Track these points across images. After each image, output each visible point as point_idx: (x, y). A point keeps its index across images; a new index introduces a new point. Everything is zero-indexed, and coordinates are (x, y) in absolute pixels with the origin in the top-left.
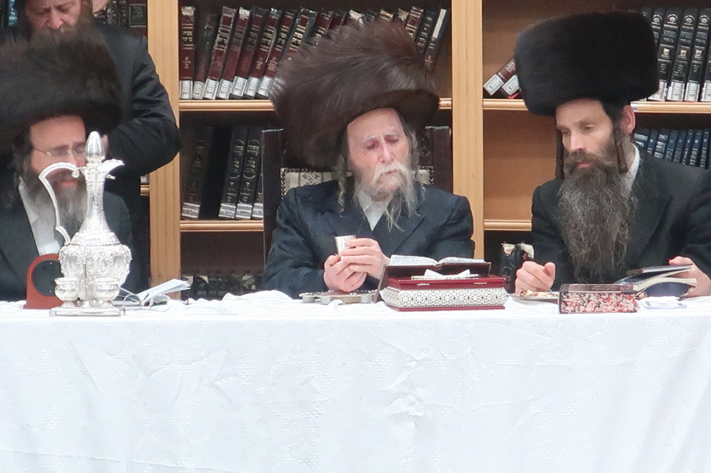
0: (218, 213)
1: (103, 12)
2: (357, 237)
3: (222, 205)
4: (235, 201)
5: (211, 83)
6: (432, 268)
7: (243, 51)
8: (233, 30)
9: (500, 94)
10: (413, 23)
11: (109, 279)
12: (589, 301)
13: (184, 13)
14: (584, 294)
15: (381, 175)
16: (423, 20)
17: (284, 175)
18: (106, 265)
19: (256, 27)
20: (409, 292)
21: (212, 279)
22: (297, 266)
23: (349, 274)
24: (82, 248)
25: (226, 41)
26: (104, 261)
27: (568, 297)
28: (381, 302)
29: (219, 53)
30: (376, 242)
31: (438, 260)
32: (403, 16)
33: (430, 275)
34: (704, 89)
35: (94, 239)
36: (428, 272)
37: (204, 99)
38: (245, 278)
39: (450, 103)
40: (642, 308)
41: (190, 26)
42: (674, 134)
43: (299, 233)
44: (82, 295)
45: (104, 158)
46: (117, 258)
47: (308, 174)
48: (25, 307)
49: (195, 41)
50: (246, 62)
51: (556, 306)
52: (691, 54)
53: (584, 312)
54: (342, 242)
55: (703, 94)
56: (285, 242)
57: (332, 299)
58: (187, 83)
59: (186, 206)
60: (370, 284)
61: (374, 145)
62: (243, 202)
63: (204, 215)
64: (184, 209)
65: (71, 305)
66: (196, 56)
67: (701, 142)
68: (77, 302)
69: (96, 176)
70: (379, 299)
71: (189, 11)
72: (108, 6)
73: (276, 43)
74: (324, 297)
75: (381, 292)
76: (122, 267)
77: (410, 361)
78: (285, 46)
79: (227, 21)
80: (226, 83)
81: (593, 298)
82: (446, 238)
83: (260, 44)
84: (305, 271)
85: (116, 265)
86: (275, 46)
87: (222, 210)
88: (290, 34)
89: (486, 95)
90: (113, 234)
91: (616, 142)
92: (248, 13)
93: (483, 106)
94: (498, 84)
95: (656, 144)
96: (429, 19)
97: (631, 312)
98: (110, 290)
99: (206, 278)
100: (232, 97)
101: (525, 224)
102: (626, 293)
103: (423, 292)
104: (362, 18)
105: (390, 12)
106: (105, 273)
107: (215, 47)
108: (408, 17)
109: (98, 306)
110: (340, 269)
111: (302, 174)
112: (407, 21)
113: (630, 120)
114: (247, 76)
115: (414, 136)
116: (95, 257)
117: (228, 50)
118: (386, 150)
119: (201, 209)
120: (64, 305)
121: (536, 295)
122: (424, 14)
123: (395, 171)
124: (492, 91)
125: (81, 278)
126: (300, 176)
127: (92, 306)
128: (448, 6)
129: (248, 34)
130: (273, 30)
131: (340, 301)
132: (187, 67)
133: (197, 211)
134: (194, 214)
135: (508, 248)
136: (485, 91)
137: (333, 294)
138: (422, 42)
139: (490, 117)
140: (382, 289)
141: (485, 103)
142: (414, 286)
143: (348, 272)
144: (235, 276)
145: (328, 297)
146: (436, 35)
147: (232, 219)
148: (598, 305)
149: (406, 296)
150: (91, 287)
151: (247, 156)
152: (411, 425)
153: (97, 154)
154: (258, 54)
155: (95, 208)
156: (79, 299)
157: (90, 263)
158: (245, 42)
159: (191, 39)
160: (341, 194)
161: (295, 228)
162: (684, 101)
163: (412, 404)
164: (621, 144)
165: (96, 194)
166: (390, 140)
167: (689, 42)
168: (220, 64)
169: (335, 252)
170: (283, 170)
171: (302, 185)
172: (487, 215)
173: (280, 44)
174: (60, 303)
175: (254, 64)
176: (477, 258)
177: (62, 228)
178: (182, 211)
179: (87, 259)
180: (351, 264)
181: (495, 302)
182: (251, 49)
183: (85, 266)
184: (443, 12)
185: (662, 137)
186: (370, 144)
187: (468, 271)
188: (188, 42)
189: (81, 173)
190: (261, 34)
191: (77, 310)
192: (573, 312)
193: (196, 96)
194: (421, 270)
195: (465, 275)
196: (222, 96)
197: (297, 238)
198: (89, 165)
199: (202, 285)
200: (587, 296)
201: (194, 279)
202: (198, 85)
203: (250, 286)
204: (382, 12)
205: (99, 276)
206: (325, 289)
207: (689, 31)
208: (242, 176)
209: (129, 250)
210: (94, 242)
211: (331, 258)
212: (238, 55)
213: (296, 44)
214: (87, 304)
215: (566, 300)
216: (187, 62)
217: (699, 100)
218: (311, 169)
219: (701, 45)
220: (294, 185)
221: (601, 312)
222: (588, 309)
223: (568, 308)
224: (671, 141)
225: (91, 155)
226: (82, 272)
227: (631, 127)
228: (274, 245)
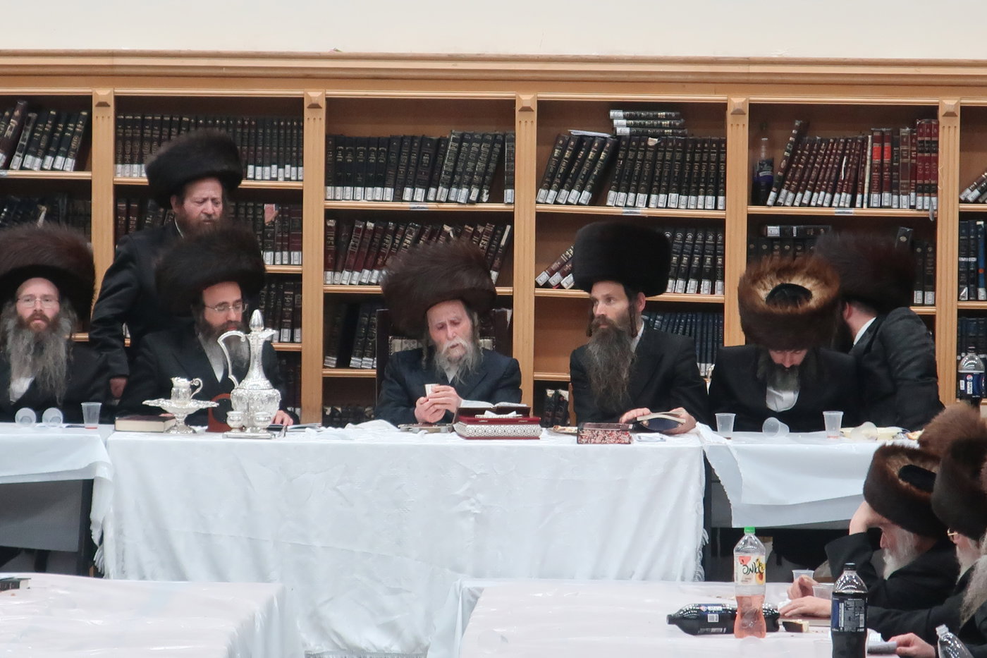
0: (349, 363)
1: (273, 223)
2: (440, 385)
3: (352, 358)
4: (361, 356)
5: (346, 273)
6: (490, 409)
7: (369, 251)
8: (363, 237)
9: (547, 285)
10: (487, 234)
11: (265, 413)
12: (598, 435)
13: (329, 224)
14: (595, 431)
15: (448, 348)
16: (494, 232)
17: (391, 341)
18: (263, 403)
19: (378, 235)
20: (473, 426)
21: (344, 410)
22: (397, 406)
23: (434, 411)
24: (246, 391)
25: (357, 245)
26: (261, 400)
27: (583, 432)
28: (454, 433)
29: (352, 253)
30: (453, 388)
31: (494, 404)
32: (481, 230)
33: (489, 415)
34: (689, 285)
35: (255, 385)
36: (487, 412)
37: (341, 284)
38: (367, 410)
39: (512, 290)
40: (635, 441)
41: (333, 233)
42: (667, 316)
43: (400, 383)
44: (245, 424)
45: (263, 328)
46: (270, 399)
47: (408, 341)
48: (207, 431)
49: (335, 244)
50: (371, 259)
51: (575, 438)
52: (680, 260)
53: (594, 443)
54: (429, 388)
55: (688, 289)
56: (391, 390)
57: (421, 430)
58: (329, 273)
59: (328, 359)
60: (448, 419)
61: (443, 327)
62: (367, 357)
63: (339, 366)
64: (326, 360)
65: (237, 431)
66: (336, 254)
67: (686, 321)
68: (242, 429)
69: (257, 341)
70: (453, 430)
71: (332, 223)
72: (275, 218)
73: (392, 246)
74: (415, 427)
75: (454, 426)
76: (274, 405)
77: (472, 475)
78: (398, 249)
79: (358, 230)
80: (356, 274)
81: (600, 433)
82: (501, 388)
83: (380, 247)
84: (402, 409)
85: (270, 403)
86: (391, 249)
87: (352, 362)
88: (402, 240)
89: (537, 286)
90: (268, 381)
91: (630, 315)
92: (372, 225)
93: (535, 294)
94: (545, 278)
95: (655, 322)
96: (499, 232)
97: (626, 443)
98: (264, 421)
99: (339, 409)
100: (361, 284)
101: (566, 376)
102: (623, 431)
103: (483, 426)
104: (452, 230)
105: (472, 227)
106: (262, 409)
107: (350, 248)
108: (484, 230)
109: (257, 432)
110: (427, 407)
111: (404, 340)
112: (483, 233)
113: (641, 303)
114: (371, 269)
115: (476, 317)
116: (255, 397)
117: (359, 251)
118: (450, 330)
119: (337, 361)
120: (233, 431)
121: (564, 429)
122: (495, 229)
123: (457, 345)
124: (541, 283)
125: (245, 412)
126: (402, 343)
127: (252, 431)
128: (512, 224)
129: (372, 240)
130: (389, 237)
131: (426, 431)
132: (330, 262)
133: (335, 362)
134: (332, 364)
135: (550, 393)
136: (536, 283)
137: (422, 426)
138: (493, 248)
139: (539, 301)
140: (455, 423)
141: (536, 291)
142: (477, 422)
143: (433, 409)
144: (360, 408)
145: (418, 428)
146: (503, 243)
147: (358, 368)
148: (604, 438)
149: (471, 429)
150: (252, 418)
151: (370, 325)
152: (472, 519)
153: (259, 325)
154: (379, 254)
155: (256, 363)
156: (244, 426)
157: (251, 401)
158: (370, 246)
159: (333, 243)
160: (425, 358)
161: (396, 380)
162: (674, 292)
163: (473, 504)
164: (634, 316)
165: (257, 353)
166: (454, 323)
167: (679, 252)
168: (353, 260)
169: (425, 395)
170: (390, 337)
171: (403, 349)
172: (536, 369)
173: (395, 247)
174: (229, 429)
175: (376, 260)
176: (524, 403)
177: (233, 376)
178: (324, 362)
179: (250, 399)
180: (434, 404)
181: (533, 434)
182: (374, 250)
183: (248, 404)
184: (508, 227)
185: (659, 317)
186: (440, 326)
187: (515, 412)
188: (331, 244)
189: (246, 338)
190: (382, 241)
191: (243, 434)
192: (587, 443)
193: (336, 282)
194: (482, 411)
195: (513, 415)
196: (354, 282)
197: (398, 387)
198: (253, 333)
199: (337, 414)
200: (596, 432)
201: (332, 410)
202: (338, 275)
203: (370, 416)
204: (466, 226)
205: (258, 411)
206: (416, 422)
207: (679, 244)
208: (366, 339)
209: (279, 393)
210: (255, 387)
211: (422, 399)
212: (365, 255)
213: (406, 247)
214: (248, 430)
215: (582, 434)
216: (330, 258)
217: (685, 292)
218: (409, 337)
219: (688, 253)
220: (397, 349)
221: (606, 443)
222: (597, 441)
223: (583, 440)
224: (665, 321)
225: (254, 326)
226: (246, 408)
227: (642, 307)
228: (383, 392)
